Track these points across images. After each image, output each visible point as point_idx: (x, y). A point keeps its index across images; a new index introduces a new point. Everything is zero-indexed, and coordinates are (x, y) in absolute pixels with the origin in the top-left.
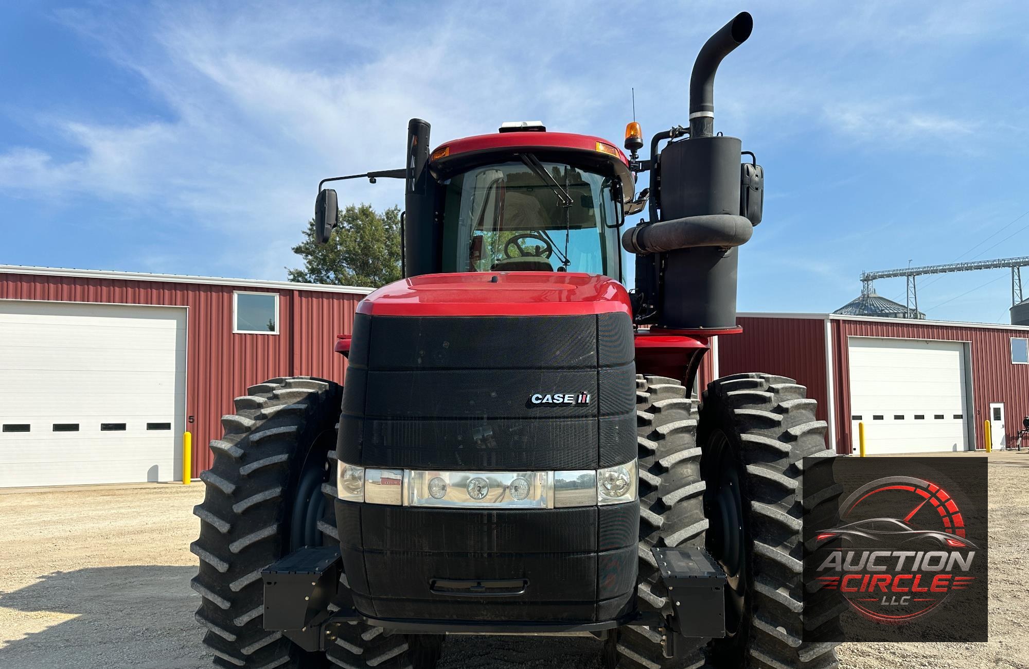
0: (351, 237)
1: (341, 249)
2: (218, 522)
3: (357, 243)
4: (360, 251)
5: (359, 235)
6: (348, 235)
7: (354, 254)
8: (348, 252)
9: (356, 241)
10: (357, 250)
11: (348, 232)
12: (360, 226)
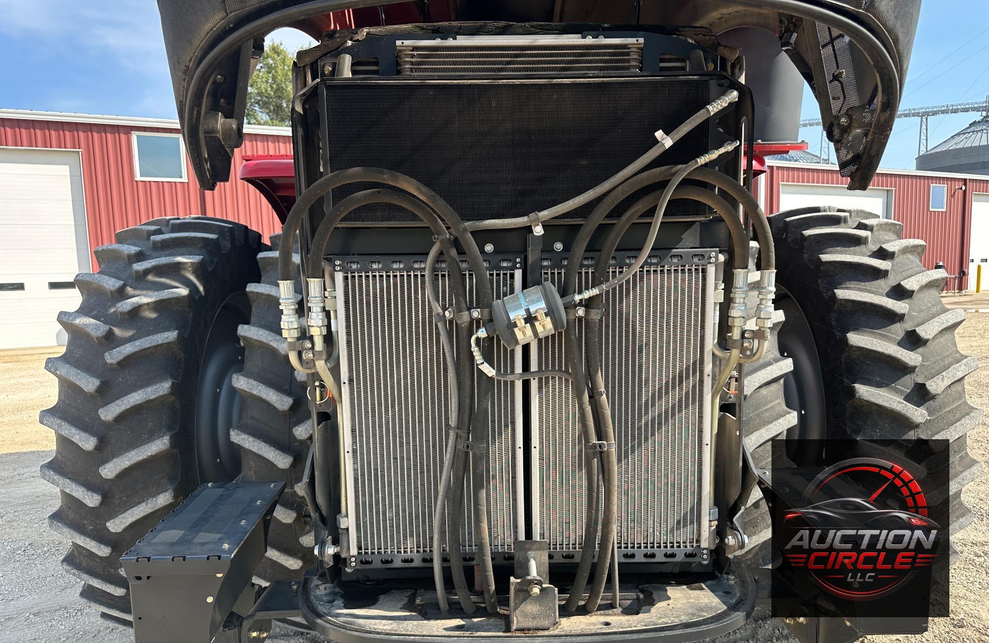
0: (262, 77)
1: (253, 91)
2: (79, 434)
3: (269, 84)
4: (272, 94)
5: (271, 75)
6: (258, 75)
7: (266, 97)
8: (260, 94)
9: (267, 82)
10: (269, 92)
11: (258, 72)
12: (271, 65)
